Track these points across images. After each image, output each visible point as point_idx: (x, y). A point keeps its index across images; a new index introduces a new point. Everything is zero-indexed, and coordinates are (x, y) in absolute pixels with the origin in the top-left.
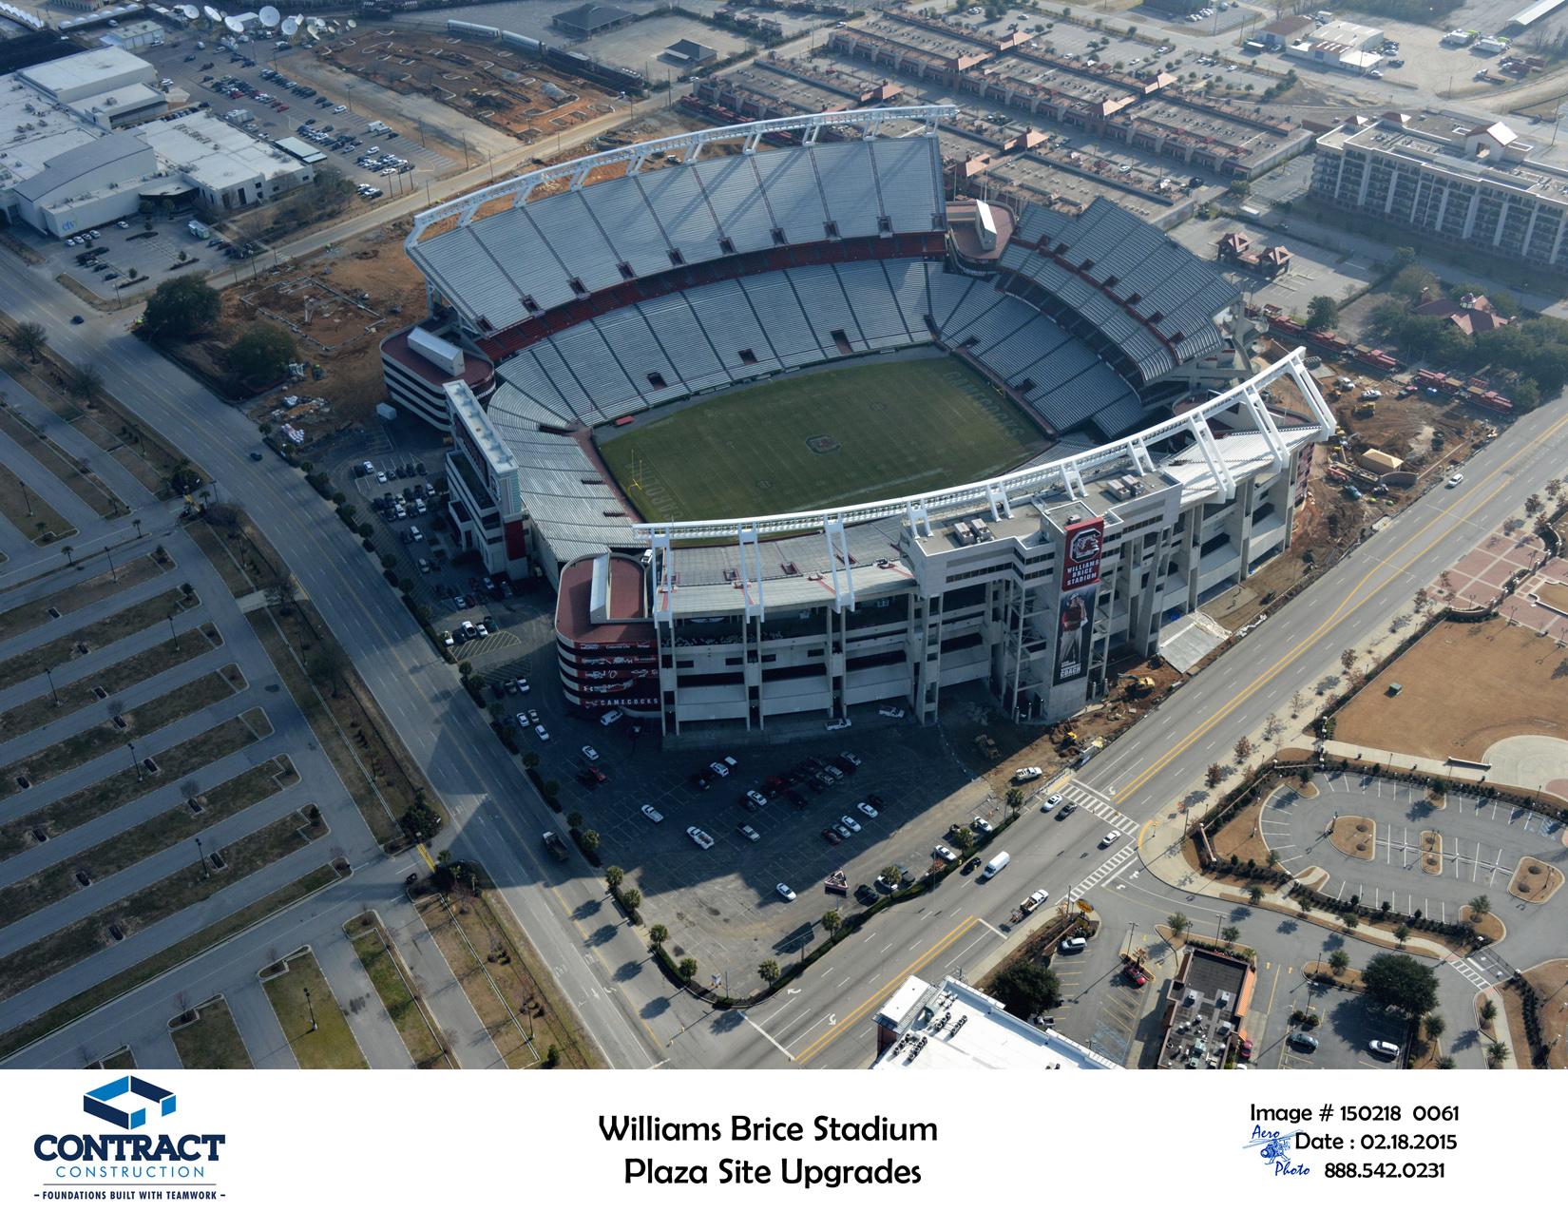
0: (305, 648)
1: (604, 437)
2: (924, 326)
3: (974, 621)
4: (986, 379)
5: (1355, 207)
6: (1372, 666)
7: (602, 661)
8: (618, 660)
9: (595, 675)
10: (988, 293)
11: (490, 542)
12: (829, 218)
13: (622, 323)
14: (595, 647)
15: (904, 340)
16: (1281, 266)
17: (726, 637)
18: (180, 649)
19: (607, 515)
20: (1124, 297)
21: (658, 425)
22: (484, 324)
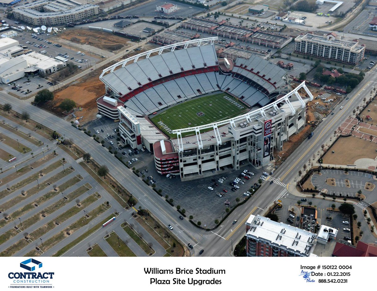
0: (95, 169)
1: (151, 117)
2: (217, 87)
3: (244, 146)
4: (233, 97)
5: (305, 53)
6: (328, 148)
7: (166, 162)
8: (170, 162)
9: (165, 166)
10: (230, 78)
11: (133, 141)
12: (192, 64)
13: (150, 92)
14: (165, 159)
15: (213, 90)
16: (292, 67)
17: (193, 154)
18: (65, 173)
19: (157, 133)
20: (262, 76)
21: (163, 113)
22: (120, 94)
